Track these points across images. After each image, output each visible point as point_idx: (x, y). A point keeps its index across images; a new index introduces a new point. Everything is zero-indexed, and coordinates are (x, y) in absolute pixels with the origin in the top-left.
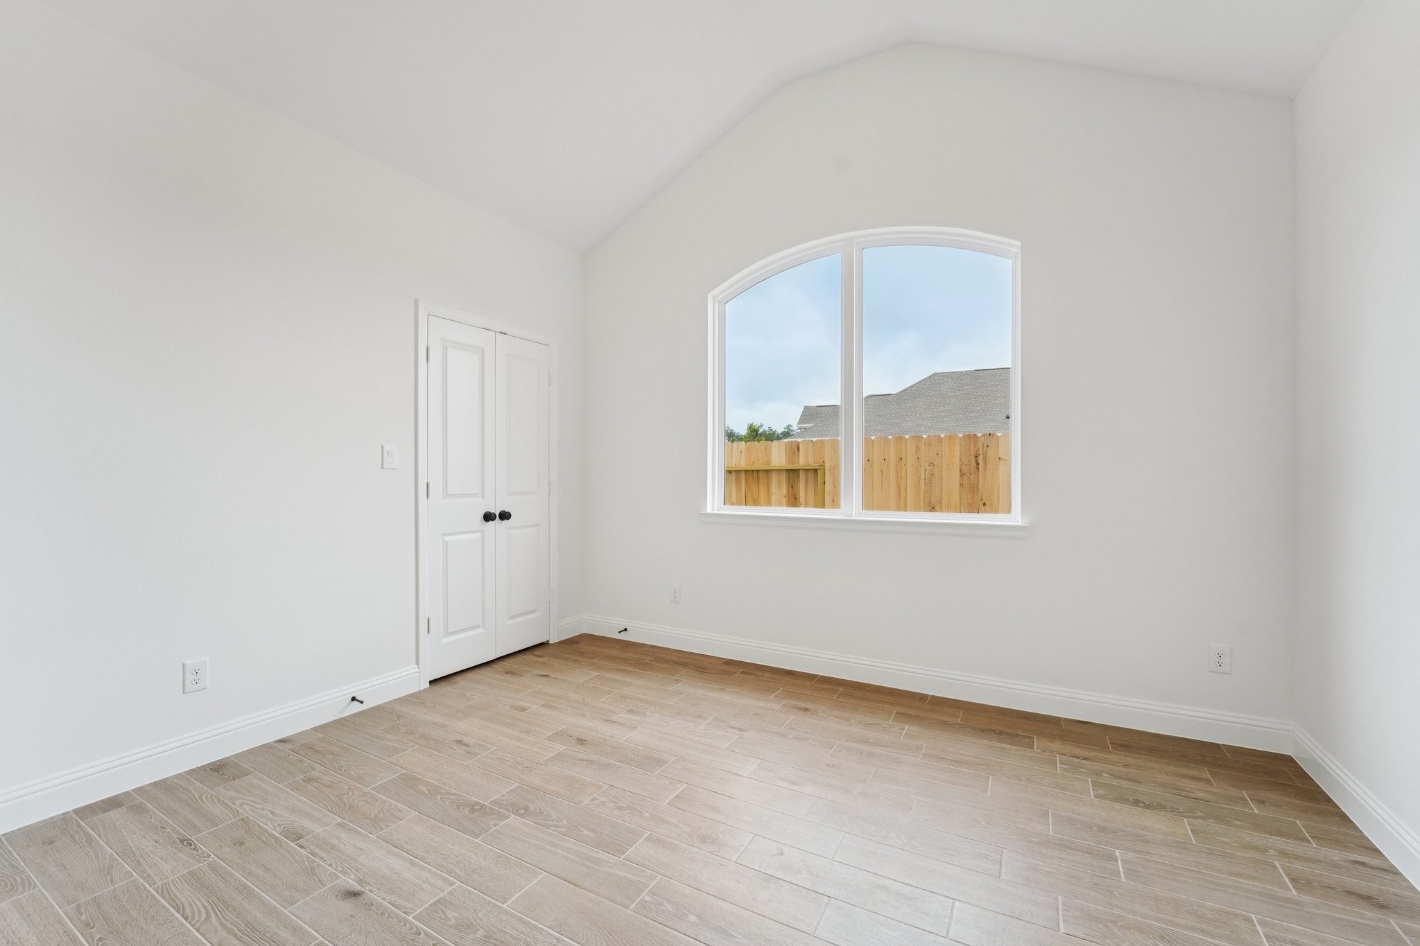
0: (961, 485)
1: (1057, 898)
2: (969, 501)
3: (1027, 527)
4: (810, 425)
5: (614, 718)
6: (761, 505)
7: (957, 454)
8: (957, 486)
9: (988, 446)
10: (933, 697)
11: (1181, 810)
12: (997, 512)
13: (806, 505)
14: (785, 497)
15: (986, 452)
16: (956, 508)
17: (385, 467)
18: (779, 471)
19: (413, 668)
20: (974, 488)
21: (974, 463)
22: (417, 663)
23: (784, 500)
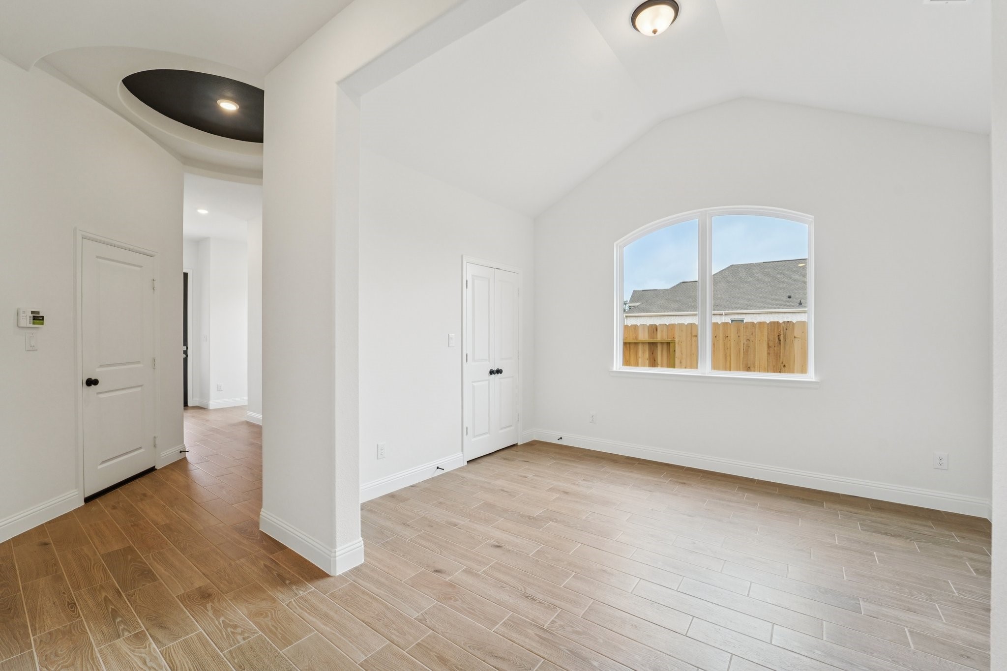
0: (768, 354)
1: (842, 568)
2: (774, 364)
3: (818, 382)
4: (638, 304)
5: (577, 483)
6: (632, 366)
7: (766, 333)
8: (765, 354)
9: (787, 329)
10: (759, 480)
11: (913, 538)
12: (793, 372)
13: (662, 366)
14: (648, 359)
15: (786, 333)
16: (765, 368)
17: (450, 346)
18: (643, 343)
19: (460, 454)
20: (777, 355)
21: (777, 340)
22: (462, 451)
23: (647, 362)
